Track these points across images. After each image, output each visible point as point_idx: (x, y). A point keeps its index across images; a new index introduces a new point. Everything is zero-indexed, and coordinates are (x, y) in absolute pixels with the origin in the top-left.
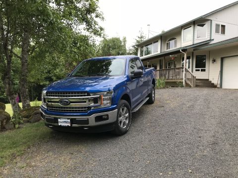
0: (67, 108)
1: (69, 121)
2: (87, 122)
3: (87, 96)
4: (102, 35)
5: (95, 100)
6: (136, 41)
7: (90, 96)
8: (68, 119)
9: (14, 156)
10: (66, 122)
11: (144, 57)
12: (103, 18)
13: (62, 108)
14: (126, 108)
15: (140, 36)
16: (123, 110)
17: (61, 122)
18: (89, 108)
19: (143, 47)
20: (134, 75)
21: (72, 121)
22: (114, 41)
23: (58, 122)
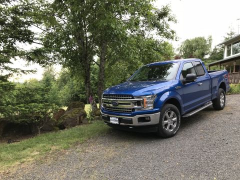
0: (117, 108)
1: (117, 119)
2: (131, 121)
3: (132, 98)
4: (175, 38)
5: (138, 103)
6: (224, 39)
7: (134, 99)
8: (117, 118)
9: (77, 143)
10: (116, 121)
11: (232, 56)
12: (176, 21)
13: (113, 108)
14: (173, 113)
15: (229, 33)
16: (169, 114)
17: (112, 120)
18: (133, 109)
19: (230, 45)
20: (186, 80)
21: (120, 120)
22: (197, 42)
23: (109, 120)
